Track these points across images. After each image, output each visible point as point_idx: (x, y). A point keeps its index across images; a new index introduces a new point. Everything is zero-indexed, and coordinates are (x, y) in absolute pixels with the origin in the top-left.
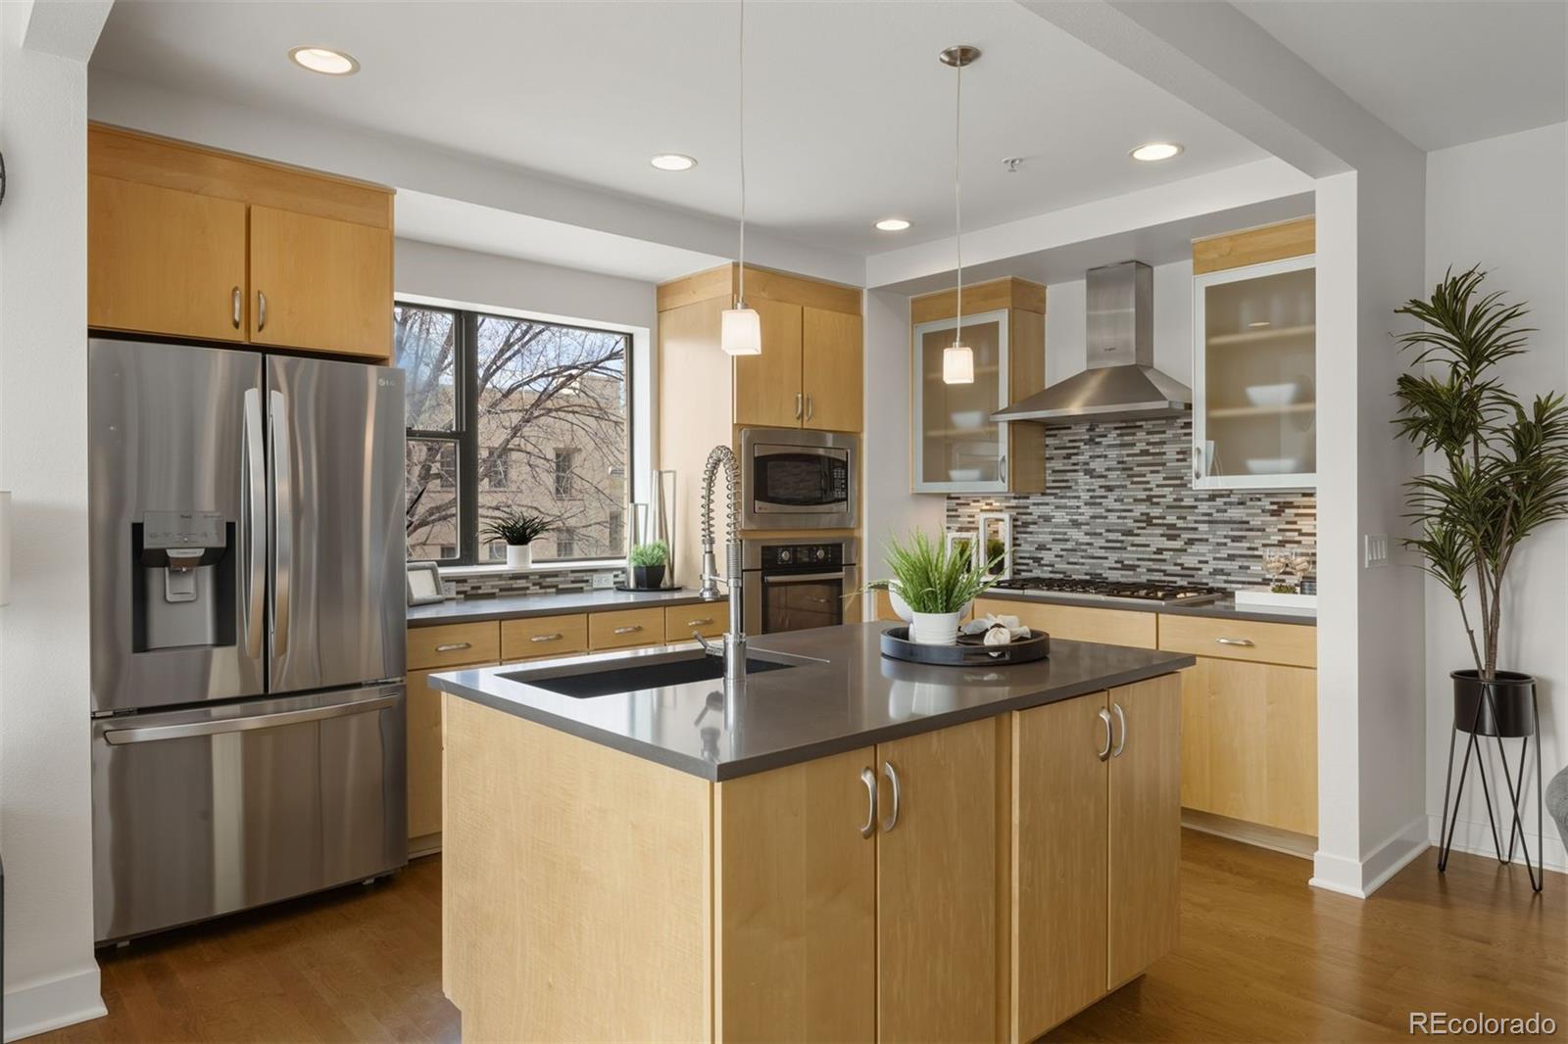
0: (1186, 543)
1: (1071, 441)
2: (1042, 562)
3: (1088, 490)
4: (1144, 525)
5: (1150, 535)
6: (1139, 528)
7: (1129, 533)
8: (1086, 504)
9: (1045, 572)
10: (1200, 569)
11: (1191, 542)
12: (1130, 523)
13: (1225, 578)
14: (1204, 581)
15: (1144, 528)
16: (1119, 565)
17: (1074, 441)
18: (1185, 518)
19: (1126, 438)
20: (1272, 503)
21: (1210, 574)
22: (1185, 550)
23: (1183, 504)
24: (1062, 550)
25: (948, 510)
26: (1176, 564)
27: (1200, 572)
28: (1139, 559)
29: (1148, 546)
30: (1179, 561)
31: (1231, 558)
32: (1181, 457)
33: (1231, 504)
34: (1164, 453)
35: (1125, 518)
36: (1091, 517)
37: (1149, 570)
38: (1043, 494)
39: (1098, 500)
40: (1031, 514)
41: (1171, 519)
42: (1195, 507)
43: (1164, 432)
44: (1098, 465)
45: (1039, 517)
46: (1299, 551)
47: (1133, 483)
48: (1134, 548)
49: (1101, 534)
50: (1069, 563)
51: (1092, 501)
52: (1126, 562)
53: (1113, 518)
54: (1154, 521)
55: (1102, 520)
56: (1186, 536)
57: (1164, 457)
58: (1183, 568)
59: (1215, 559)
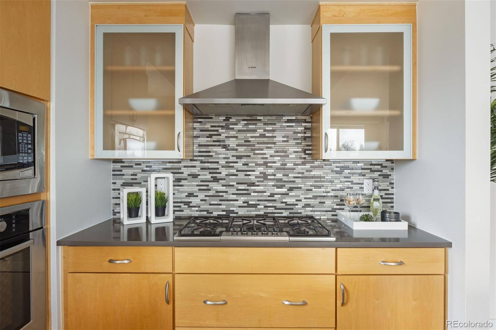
0: (288, 190)
1: (212, 126)
2: (191, 205)
3: (224, 158)
4: (262, 179)
5: (266, 186)
6: (258, 181)
7: (253, 184)
8: (222, 167)
9: (194, 211)
10: (297, 205)
11: (291, 189)
12: (252, 178)
13: (311, 209)
14: (299, 211)
15: (263, 182)
16: (246, 205)
17: (215, 126)
18: (287, 175)
19: (250, 126)
20: (337, 167)
21: (303, 207)
22: (288, 194)
23: (286, 167)
24: (206, 196)
25: (113, 171)
26: (282, 203)
27: (297, 207)
28: (258, 200)
29: (265, 192)
30: (284, 200)
31: (315, 197)
32: (286, 139)
33: (314, 167)
34: (275, 137)
35: (249, 175)
36: (226, 175)
37: (265, 207)
38: (191, 160)
39: (231, 164)
40: (182, 173)
41: (279, 176)
42: (294, 169)
43: (275, 124)
44: (232, 143)
45: (189, 175)
46: (352, 192)
47: (254, 154)
48: (256, 194)
49: (233, 186)
50: (210, 205)
51: (228, 164)
52: (250, 203)
53: (241, 175)
54: (269, 177)
55: (234, 177)
56: (288, 185)
57: (275, 139)
58: (287, 205)
59: (305, 198)
